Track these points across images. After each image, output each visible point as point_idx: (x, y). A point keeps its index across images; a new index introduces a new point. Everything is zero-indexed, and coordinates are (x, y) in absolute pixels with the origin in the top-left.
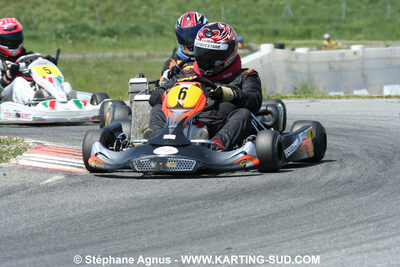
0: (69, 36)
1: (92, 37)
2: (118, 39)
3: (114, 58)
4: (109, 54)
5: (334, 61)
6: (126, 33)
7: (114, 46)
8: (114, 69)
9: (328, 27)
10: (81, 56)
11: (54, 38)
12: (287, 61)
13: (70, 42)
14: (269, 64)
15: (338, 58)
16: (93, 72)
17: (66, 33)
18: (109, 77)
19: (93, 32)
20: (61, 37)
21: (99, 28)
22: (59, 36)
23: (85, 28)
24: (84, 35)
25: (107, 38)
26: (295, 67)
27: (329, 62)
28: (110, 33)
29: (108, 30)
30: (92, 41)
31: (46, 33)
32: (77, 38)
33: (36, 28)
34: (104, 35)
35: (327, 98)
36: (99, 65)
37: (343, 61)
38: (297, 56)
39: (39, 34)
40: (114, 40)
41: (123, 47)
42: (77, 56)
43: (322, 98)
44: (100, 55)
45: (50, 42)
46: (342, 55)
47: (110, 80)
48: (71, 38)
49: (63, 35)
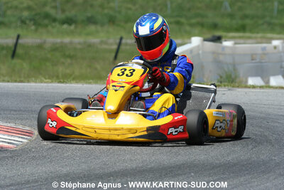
0: (32, 22)
1: (54, 24)
2: (76, 27)
3: (71, 43)
4: (67, 40)
5: (256, 54)
6: (83, 21)
7: (72, 33)
9: (260, 22)
11: (19, 23)
12: (214, 53)
13: (33, 28)
15: (260, 52)
17: (31, 20)
19: (55, 20)
20: (25, 23)
21: (60, 16)
22: (23, 22)
24: (46, 21)
25: (65, 26)
26: (221, 58)
27: (252, 55)
28: (69, 21)
29: (67, 18)
30: (53, 27)
31: (12, 19)
32: (39, 25)
34: (63, 22)
35: (242, 87)
37: (265, 54)
38: (224, 48)
39: (6, 20)
40: (73, 27)
43: (238, 87)
44: (59, 40)
46: (264, 49)
48: (35, 24)
49: (27, 22)
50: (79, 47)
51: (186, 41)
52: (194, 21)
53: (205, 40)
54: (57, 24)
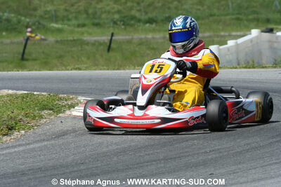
0: (122, 23)
1: (139, 24)
2: (156, 25)
3: (153, 38)
4: (150, 36)
6: (162, 20)
7: (154, 30)
8: (152, 46)
10: (130, 37)
11: (112, 24)
12: (270, 41)
13: (123, 27)
14: (257, 43)
16: (137, 49)
17: (121, 21)
18: (148, 52)
19: (139, 21)
20: (117, 24)
21: (144, 17)
22: (115, 23)
23: (133, 18)
24: (132, 22)
25: (148, 25)
28: (151, 21)
29: (149, 18)
30: (138, 26)
31: (106, 21)
32: (128, 25)
33: (100, 18)
34: (146, 22)
36: (141, 43)
38: (277, 38)
39: (101, 22)
40: (154, 25)
41: (160, 31)
42: (127, 37)
44: (143, 36)
45: (109, 27)
47: (148, 54)
48: (123, 25)
49: (119, 23)
50: (160, 41)
51: (247, 33)
52: (251, 17)
53: (262, 31)
54: (141, 24)
